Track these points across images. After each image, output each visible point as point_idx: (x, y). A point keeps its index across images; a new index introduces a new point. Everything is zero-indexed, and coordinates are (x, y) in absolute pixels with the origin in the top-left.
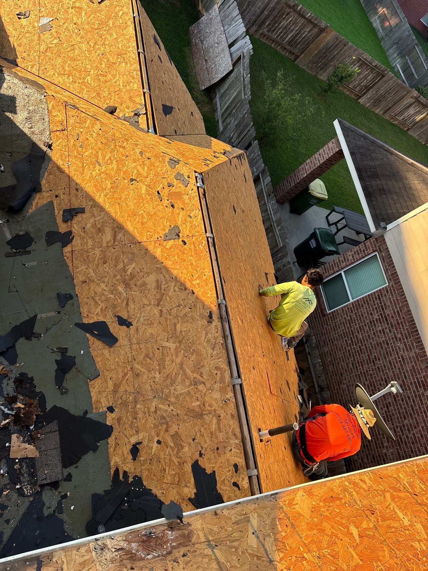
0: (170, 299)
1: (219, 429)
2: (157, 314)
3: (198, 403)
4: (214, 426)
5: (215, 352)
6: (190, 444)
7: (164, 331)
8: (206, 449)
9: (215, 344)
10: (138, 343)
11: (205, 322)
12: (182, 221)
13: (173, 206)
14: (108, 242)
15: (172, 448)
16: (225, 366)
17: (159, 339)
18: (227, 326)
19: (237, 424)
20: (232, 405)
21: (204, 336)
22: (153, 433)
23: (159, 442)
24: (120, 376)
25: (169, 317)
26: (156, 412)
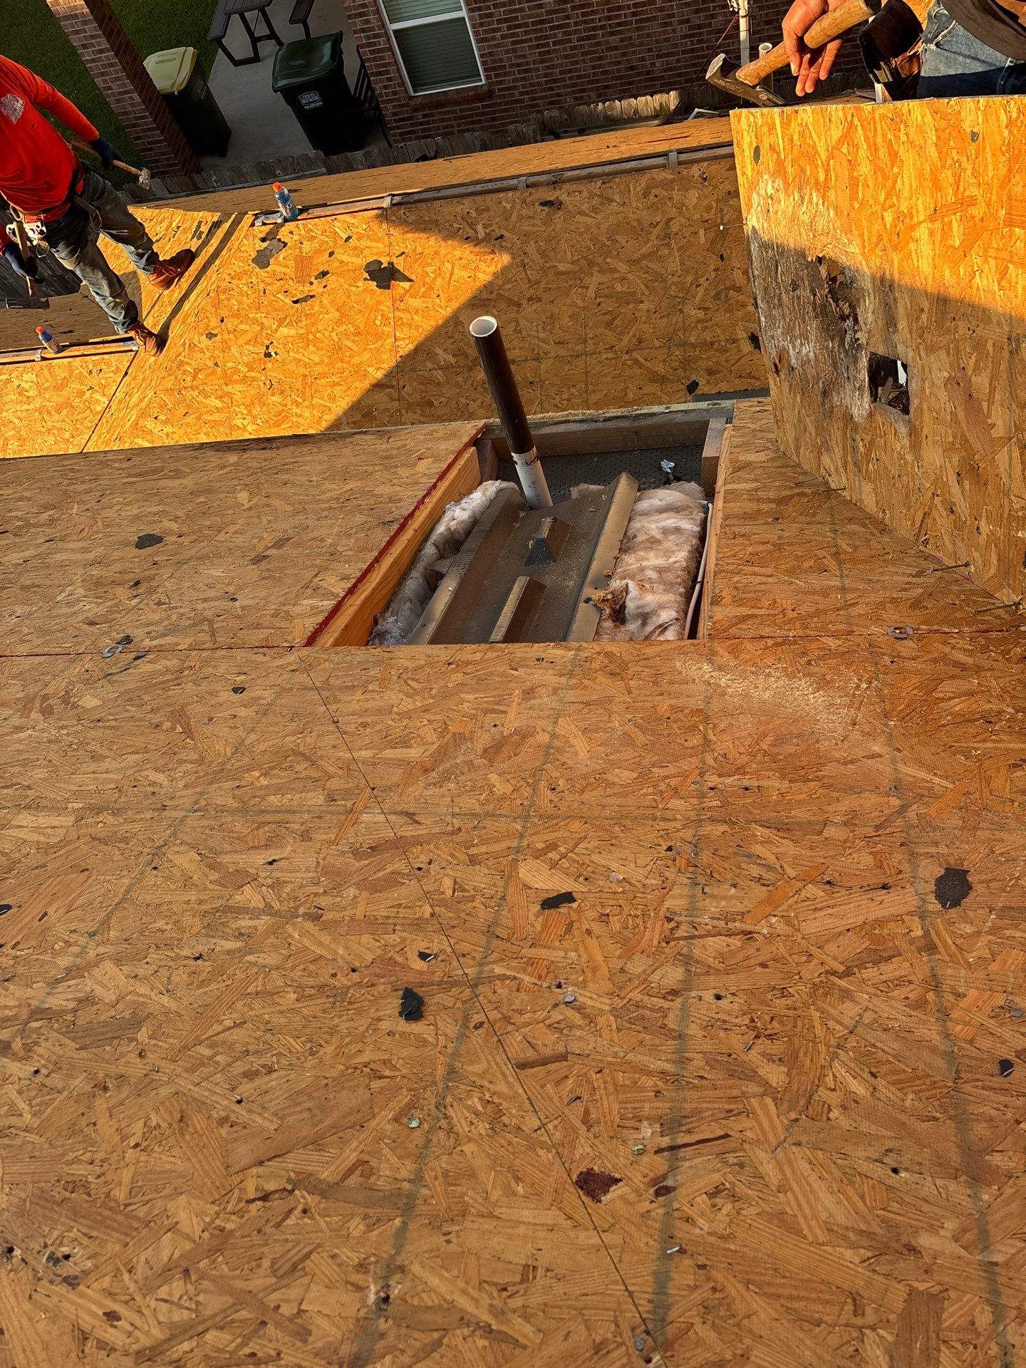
0: (509, 281)
2: (534, 307)
3: (702, 232)
5: (617, 198)
7: (567, 294)
9: (601, 196)
10: (585, 342)
11: (559, 216)
12: (358, 256)
13: (324, 274)
14: (392, 399)
16: (644, 180)
17: (581, 304)
18: (570, 173)
20: (715, 167)
21: (584, 219)
22: (739, 314)
24: (637, 371)
25: (543, 285)
26: (705, 309)
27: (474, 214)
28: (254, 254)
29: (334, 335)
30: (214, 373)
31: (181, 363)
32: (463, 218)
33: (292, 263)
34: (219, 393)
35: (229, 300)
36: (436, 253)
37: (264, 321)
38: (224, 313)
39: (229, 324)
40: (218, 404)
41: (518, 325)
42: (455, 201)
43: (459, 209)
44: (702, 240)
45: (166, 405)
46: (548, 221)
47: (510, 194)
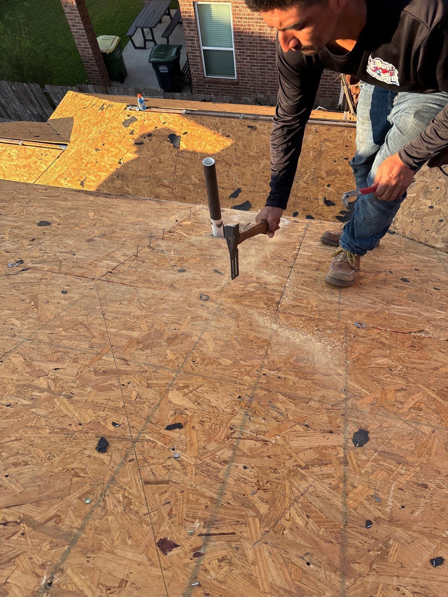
0: (228, 155)
1: (334, 141)
2: (237, 167)
3: (312, 152)
4: (331, 145)
6: (338, 165)
7: (251, 166)
8: (344, 155)
10: (255, 186)
11: (254, 133)
12: (167, 131)
13: (151, 135)
14: (169, 193)
15: (335, 178)
17: (256, 171)
18: (262, 117)
19: (334, 128)
20: (321, 128)
21: (265, 136)
22: (321, 188)
23: (329, 186)
25: (242, 159)
26: (307, 184)
27: (219, 125)
28: (123, 121)
29: (150, 160)
30: (95, 165)
31: (82, 159)
32: (214, 125)
33: (138, 128)
34: (95, 174)
35: (108, 137)
36: (200, 137)
37: (122, 149)
38: (104, 142)
39: (106, 147)
40: (94, 179)
41: (228, 173)
42: (212, 117)
43: (213, 121)
44: (311, 155)
45: (71, 174)
46: (249, 134)
47: (236, 120)
